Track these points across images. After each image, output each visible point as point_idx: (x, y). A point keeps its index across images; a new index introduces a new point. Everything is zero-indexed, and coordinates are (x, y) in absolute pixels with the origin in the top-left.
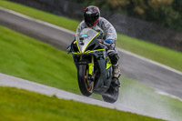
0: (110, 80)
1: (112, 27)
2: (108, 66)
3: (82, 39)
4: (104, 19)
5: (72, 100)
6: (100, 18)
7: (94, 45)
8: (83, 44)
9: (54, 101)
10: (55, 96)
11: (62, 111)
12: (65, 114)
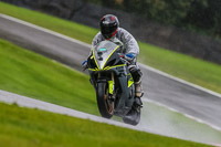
0: (132, 100)
1: (133, 39)
2: (130, 83)
3: (100, 54)
4: (123, 30)
5: (36, 109)
6: (119, 29)
7: (114, 60)
8: (101, 59)
9: (15, 109)
10: (15, 104)
11: (24, 122)
12: (28, 126)
